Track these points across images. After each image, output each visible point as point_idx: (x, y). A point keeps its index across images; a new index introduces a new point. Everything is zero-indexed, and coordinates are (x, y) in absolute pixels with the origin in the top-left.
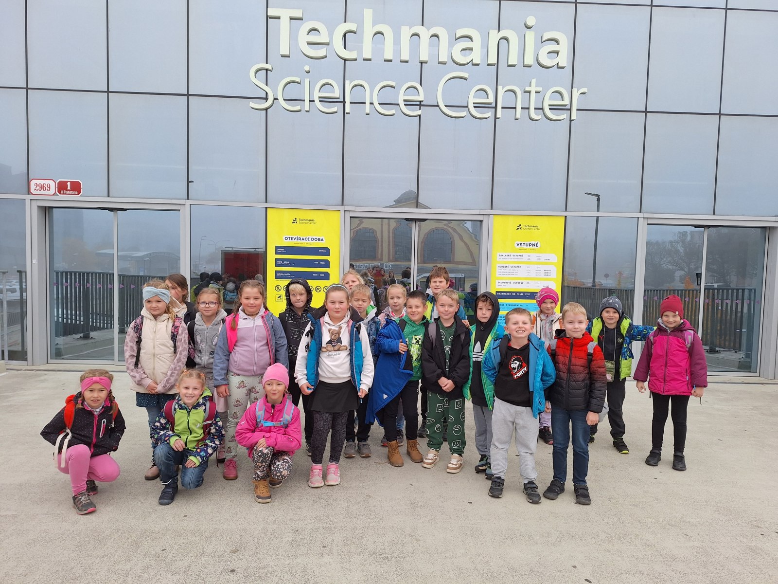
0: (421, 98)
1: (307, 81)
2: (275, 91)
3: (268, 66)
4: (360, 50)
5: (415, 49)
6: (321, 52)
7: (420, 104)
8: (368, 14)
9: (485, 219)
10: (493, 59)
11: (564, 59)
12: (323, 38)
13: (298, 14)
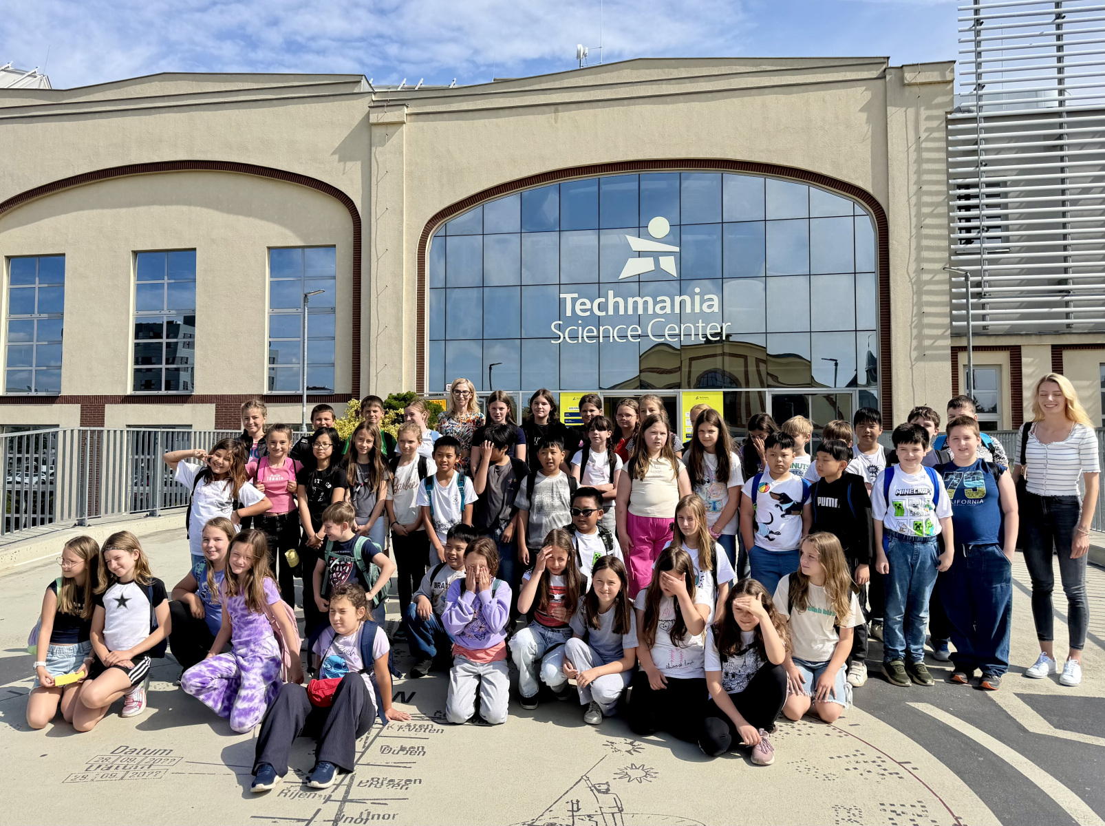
0: (640, 332)
1: (580, 328)
2: (564, 335)
3: (561, 322)
4: (607, 312)
5: (635, 308)
6: (588, 313)
7: (639, 336)
8: (611, 293)
9: (677, 394)
10: (677, 310)
11: (716, 309)
12: (588, 306)
13: (576, 295)
